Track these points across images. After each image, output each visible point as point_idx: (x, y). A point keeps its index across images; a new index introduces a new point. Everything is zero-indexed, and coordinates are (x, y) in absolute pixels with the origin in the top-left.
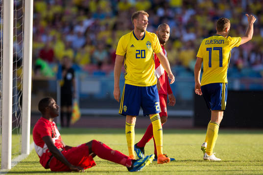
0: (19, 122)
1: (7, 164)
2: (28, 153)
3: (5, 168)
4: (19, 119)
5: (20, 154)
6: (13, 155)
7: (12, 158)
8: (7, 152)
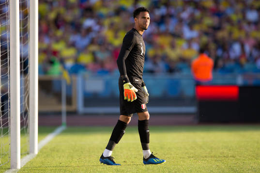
0: (26, 122)
1: (16, 164)
2: (36, 152)
3: (15, 168)
4: (27, 119)
5: (28, 154)
6: (21, 155)
7: (21, 158)
8: (16, 152)
